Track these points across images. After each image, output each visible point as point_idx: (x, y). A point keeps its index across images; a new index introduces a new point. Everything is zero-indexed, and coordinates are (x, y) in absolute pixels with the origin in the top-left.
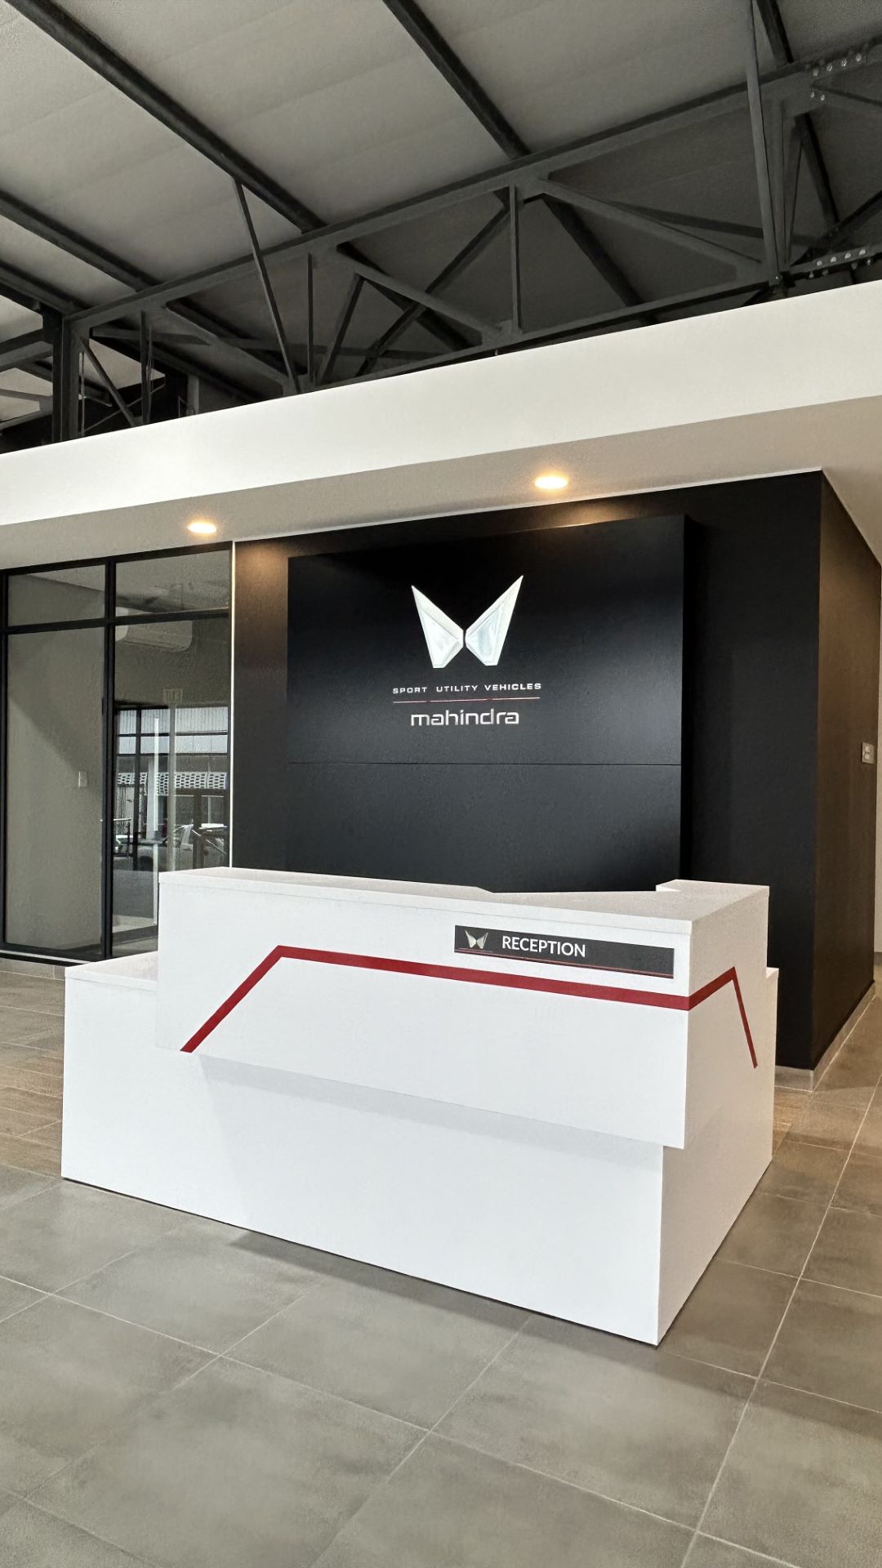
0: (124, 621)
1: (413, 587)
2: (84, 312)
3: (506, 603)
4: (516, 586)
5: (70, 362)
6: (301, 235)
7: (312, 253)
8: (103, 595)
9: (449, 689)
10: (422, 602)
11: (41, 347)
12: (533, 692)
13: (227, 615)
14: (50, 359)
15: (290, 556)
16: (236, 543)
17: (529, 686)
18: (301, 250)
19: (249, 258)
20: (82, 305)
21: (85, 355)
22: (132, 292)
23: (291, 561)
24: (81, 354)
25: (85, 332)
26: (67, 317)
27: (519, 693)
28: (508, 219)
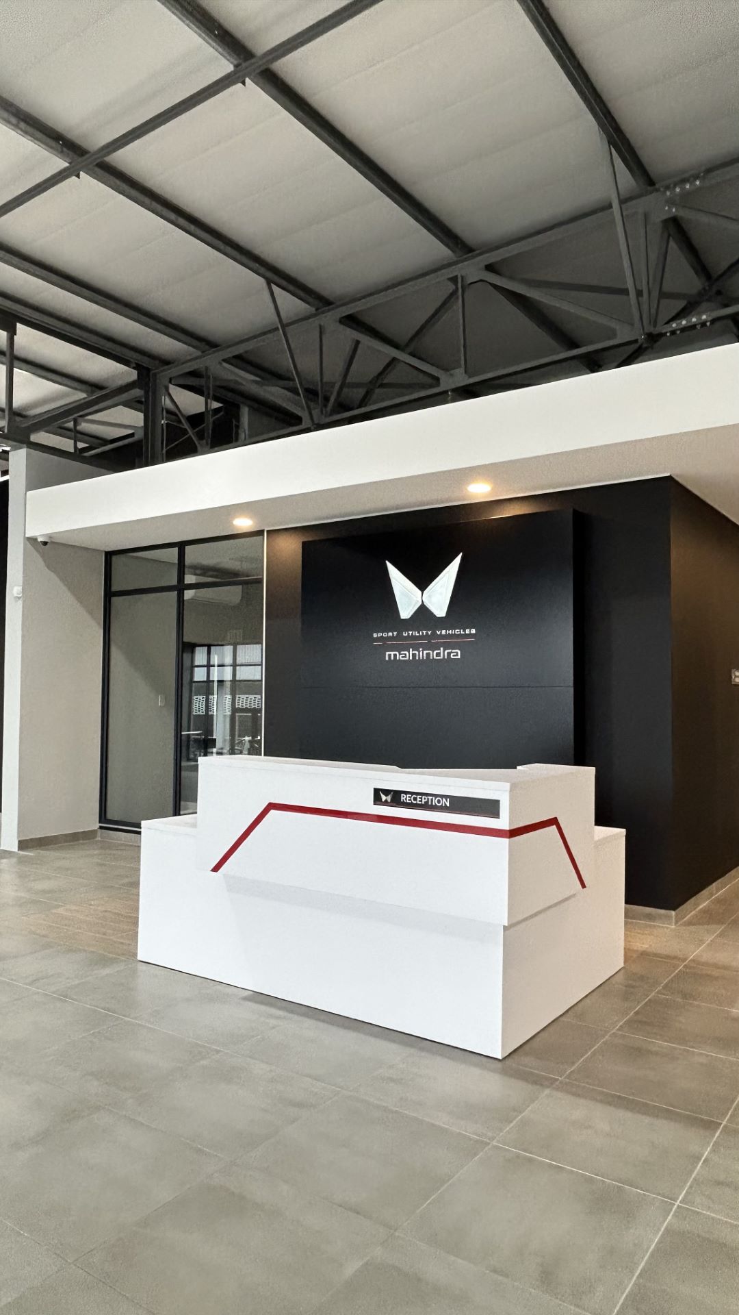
0: (191, 586)
1: (387, 562)
2: (166, 367)
3: (451, 571)
4: (457, 561)
5: (156, 400)
6: (315, 312)
7: (322, 324)
8: (177, 566)
9: (412, 634)
10: (394, 573)
11: (137, 392)
12: (470, 635)
13: (261, 581)
14: (143, 400)
15: (306, 540)
16: (268, 531)
17: (467, 631)
18: (315, 322)
19: (277, 329)
20: (166, 362)
21: (166, 397)
22: (199, 353)
23: (304, 544)
24: (163, 397)
25: (166, 381)
26: (153, 372)
27: (459, 636)
28: (458, 298)
